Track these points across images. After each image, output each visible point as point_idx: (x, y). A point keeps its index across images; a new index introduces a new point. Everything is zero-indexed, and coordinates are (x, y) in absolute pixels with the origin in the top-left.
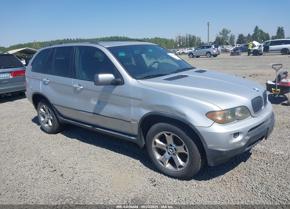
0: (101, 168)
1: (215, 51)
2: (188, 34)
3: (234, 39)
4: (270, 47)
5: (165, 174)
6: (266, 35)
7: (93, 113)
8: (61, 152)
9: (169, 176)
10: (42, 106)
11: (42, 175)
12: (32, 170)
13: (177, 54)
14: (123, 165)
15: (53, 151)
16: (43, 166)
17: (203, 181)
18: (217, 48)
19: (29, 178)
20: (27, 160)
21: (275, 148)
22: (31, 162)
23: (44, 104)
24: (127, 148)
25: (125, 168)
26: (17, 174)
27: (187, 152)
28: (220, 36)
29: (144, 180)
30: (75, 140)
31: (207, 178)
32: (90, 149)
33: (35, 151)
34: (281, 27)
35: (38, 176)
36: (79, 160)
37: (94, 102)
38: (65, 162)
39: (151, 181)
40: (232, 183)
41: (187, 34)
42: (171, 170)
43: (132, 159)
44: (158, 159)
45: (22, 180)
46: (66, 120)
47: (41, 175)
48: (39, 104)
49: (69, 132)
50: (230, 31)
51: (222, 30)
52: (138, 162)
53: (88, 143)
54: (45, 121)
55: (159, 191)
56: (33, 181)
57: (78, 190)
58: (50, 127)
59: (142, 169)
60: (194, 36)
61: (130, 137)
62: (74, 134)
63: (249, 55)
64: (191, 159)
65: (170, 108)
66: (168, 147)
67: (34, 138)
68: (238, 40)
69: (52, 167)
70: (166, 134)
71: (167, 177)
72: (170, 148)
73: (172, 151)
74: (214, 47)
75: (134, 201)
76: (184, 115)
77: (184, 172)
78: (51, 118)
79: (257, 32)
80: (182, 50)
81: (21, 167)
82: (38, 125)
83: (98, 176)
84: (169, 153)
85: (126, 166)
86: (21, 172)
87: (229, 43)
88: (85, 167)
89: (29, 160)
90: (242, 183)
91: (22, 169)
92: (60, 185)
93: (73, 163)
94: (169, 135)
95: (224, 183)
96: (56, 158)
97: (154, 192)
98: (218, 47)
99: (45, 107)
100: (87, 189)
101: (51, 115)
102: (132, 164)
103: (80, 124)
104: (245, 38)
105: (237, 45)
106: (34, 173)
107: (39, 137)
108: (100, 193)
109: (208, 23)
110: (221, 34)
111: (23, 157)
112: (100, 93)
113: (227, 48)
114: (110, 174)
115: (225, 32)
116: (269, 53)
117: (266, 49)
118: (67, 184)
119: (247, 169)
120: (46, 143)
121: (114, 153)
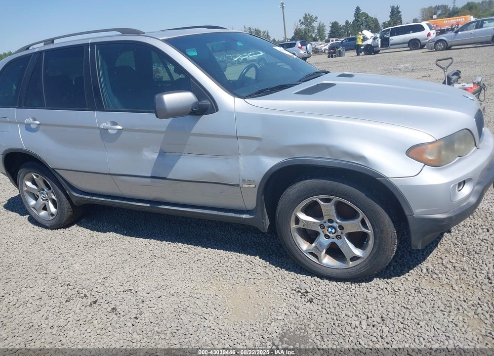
0: (187, 282)
1: (302, 52)
2: (247, 27)
3: (323, 31)
4: (391, 38)
5: (322, 276)
6: (373, 21)
7: (152, 177)
8: (92, 263)
9: (331, 278)
10: (28, 176)
11: (71, 315)
12: (44, 310)
13: (235, 63)
14: (230, 269)
15: (75, 262)
16: (64, 296)
17: (394, 278)
18: (305, 47)
19: (44, 326)
20: (24, 289)
21: (486, 202)
22: (35, 291)
23: (32, 170)
24: (224, 237)
25: (236, 276)
26: (14, 323)
27: (368, 229)
28: (302, 27)
29: (284, 294)
30: (112, 235)
31: (399, 271)
32: (151, 248)
33: (34, 268)
34: (396, 7)
35: (62, 320)
36: (136, 272)
37: (152, 156)
38: (109, 281)
39: (300, 294)
40: (448, 274)
41: (245, 27)
42: (334, 266)
43: (243, 257)
44: (306, 251)
45: (31, 335)
46: (89, 197)
47: (68, 316)
48: (21, 172)
49: (94, 221)
50: (316, 18)
51: (304, 16)
52: (257, 259)
53: (140, 237)
54: (38, 206)
55: (325, 312)
56: (54, 331)
57: (163, 336)
58: (52, 215)
59: (270, 273)
60: (258, 30)
61: (238, 216)
62: (106, 224)
63: (358, 55)
64: (377, 241)
65: (328, 148)
66: (324, 224)
67: (22, 242)
68: (331, 31)
69: (85, 296)
70: (321, 199)
71: (327, 281)
72: (329, 227)
73: (333, 231)
74: (300, 45)
75: (285, 339)
76: (362, 158)
77: (363, 267)
78: (53, 197)
79: (358, 18)
80: (243, 56)
81: (17, 305)
82: (21, 215)
83: (189, 299)
84: (327, 236)
85: (237, 272)
86: (21, 316)
87: (318, 37)
88: (156, 285)
89: (29, 289)
90: (465, 272)
91: (21, 309)
92: (118, 330)
93: (126, 281)
94: (327, 201)
95: (434, 277)
96: (88, 276)
97: (316, 315)
98: (306, 45)
99: (35, 177)
100: (178, 330)
101: (52, 192)
102: (247, 265)
103: (122, 203)
104: (341, 28)
105: (333, 41)
106: (50, 315)
107: (32, 238)
108: (211, 334)
109: (282, 4)
110: (302, 23)
111: (13, 283)
112: (163, 135)
113: (317, 47)
114: (212, 293)
115: (308, 20)
116: (389, 49)
117: (385, 43)
118: (132, 327)
119: (460, 244)
120: (53, 249)
121: (203, 249)
